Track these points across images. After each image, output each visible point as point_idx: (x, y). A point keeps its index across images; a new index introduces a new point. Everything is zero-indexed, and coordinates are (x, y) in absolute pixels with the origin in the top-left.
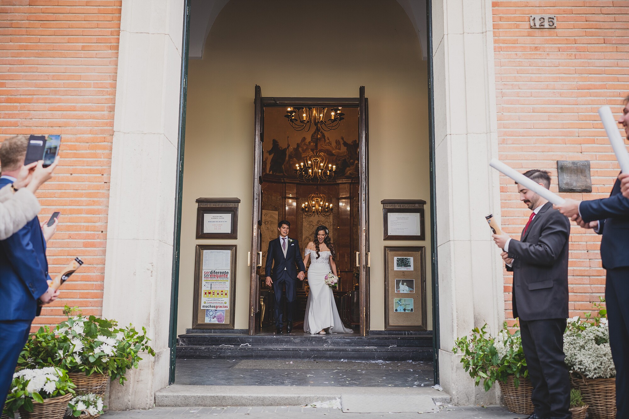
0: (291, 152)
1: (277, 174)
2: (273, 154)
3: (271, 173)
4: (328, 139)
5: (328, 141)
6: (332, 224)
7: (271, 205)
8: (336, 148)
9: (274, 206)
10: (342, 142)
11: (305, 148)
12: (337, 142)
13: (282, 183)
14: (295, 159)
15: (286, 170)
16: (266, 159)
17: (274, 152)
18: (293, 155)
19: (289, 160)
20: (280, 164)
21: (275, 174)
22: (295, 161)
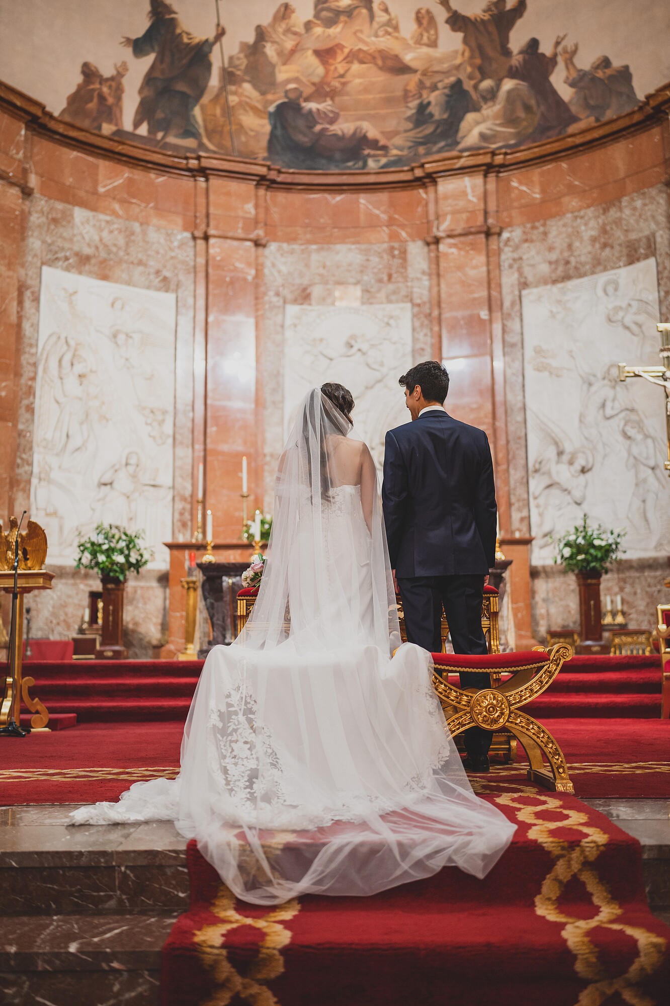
0: (231, 59)
1: (172, 140)
2: (152, 56)
3: (143, 130)
4: (386, 10)
5: (381, 17)
6: (409, 348)
7: (140, 263)
8: (419, 42)
9: (158, 272)
10: (441, 15)
11: (289, 44)
12: (424, 19)
13: (194, 176)
14: (247, 86)
15: (210, 127)
16: (120, 70)
17: (156, 48)
18: (239, 70)
19: (223, 89)
20: (187, 101)
21: (163, 137)
22: (247, 97)
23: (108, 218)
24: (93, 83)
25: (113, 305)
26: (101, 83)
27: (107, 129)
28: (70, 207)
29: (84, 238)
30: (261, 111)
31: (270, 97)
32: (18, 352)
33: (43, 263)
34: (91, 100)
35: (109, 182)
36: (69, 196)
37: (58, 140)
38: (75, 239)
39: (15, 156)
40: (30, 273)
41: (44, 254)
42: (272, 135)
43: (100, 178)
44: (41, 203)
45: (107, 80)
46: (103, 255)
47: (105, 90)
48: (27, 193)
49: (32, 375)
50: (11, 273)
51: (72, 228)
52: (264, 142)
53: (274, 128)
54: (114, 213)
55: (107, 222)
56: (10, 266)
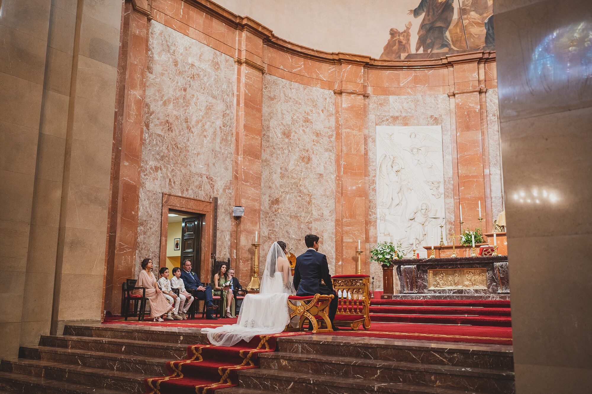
0: (463, 2)
1: (435, 51)
2: (423, 14)
3: (421, 51)
9: (432, 116)
13: (447, 66)
14: (473, 13)
15: (454, 39)
16: (408, 26)
17: (425, 10)
18: (467, 7)
19: (460, 18)
20: (441, 30)
21: (431, 52)
22: (473, 18)
23: (406, 97)
24: (395, 37)
25: (410, 137)
26: (399, 36)
27: (403, 56)
28: (388, 96)
29: (395, 109)
30: (480, 23)
31: (485, 15)
32: (366, 166)
33: (376, 125)
34: (395, 45)
35: (405, 80)
36: (386, 92)
37: (380, 68)
38: (391, 110)
39: (359, 82)
40: (370, 130)
41: (377, 120)
42: (487, 34)
43: (401, 79)
44: (374, 98)
45: (402, 33)
46: (404, 115)
47: (401, 38)
48: (366, 96)
49: (374, 174)
50: (360, 133)
51: (389, 106)
52: (483, 39)
53: (488, 30)
54: (409, 93)
55: (405, 99)
56: (360, 130)
